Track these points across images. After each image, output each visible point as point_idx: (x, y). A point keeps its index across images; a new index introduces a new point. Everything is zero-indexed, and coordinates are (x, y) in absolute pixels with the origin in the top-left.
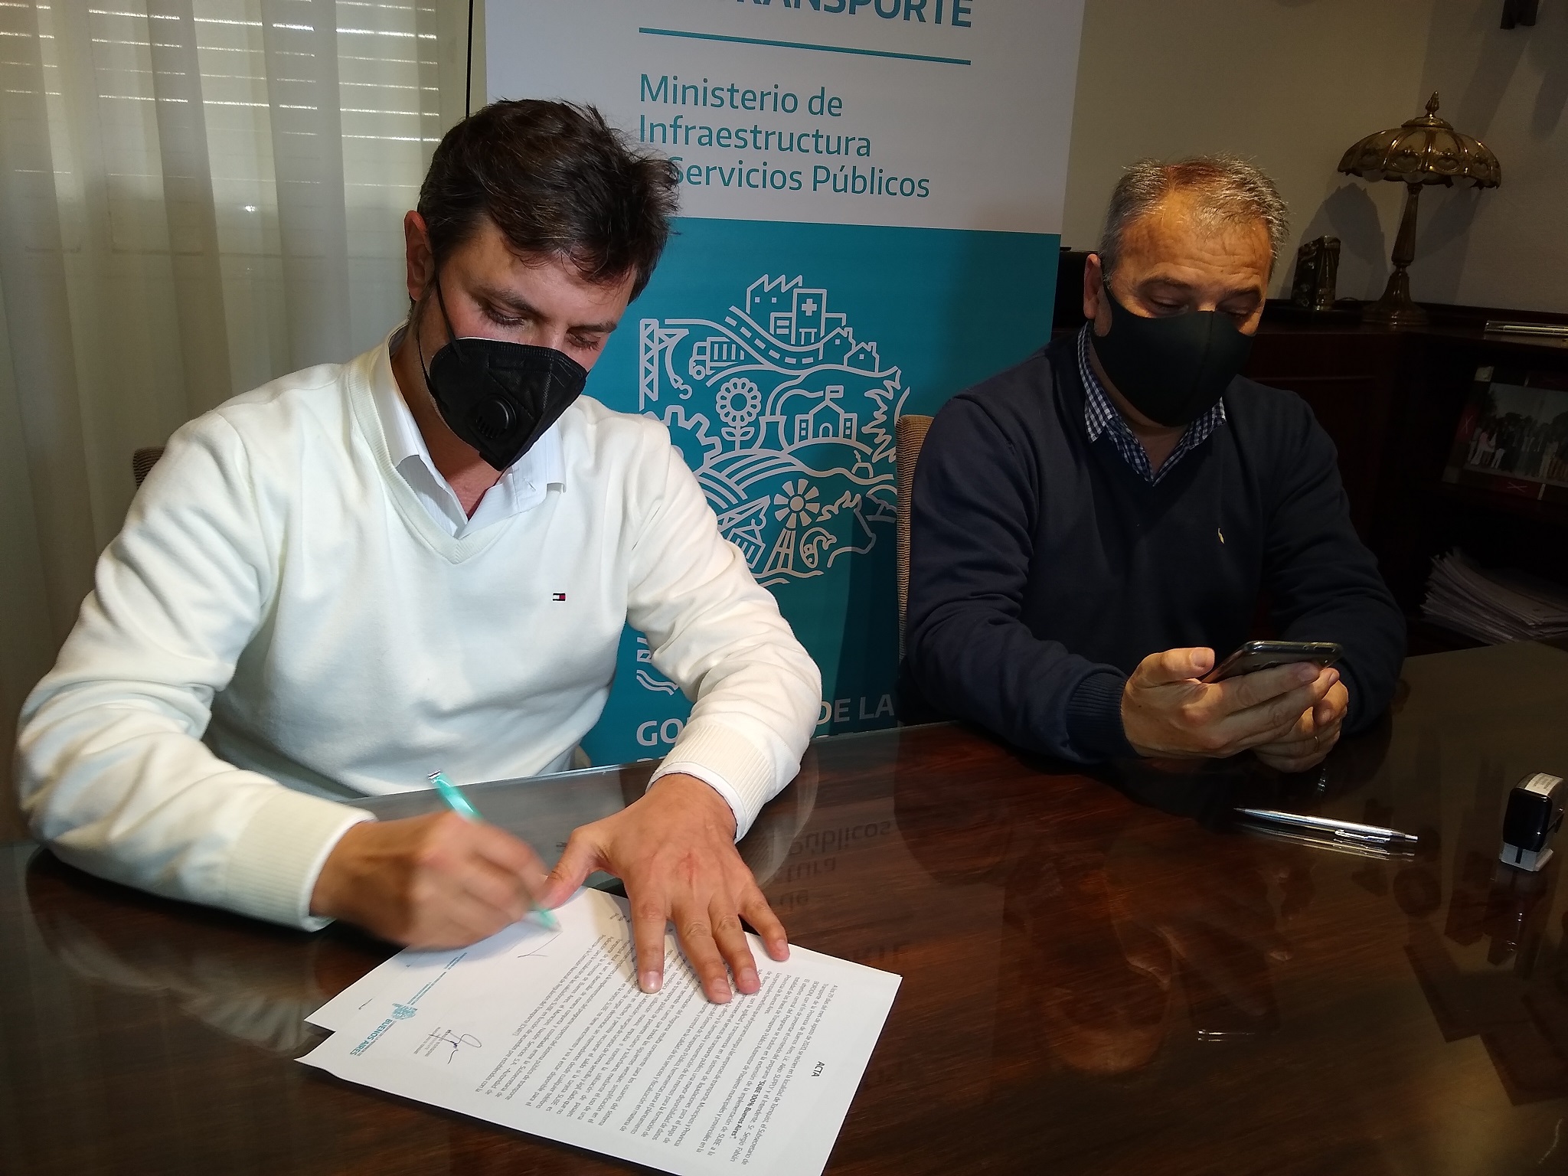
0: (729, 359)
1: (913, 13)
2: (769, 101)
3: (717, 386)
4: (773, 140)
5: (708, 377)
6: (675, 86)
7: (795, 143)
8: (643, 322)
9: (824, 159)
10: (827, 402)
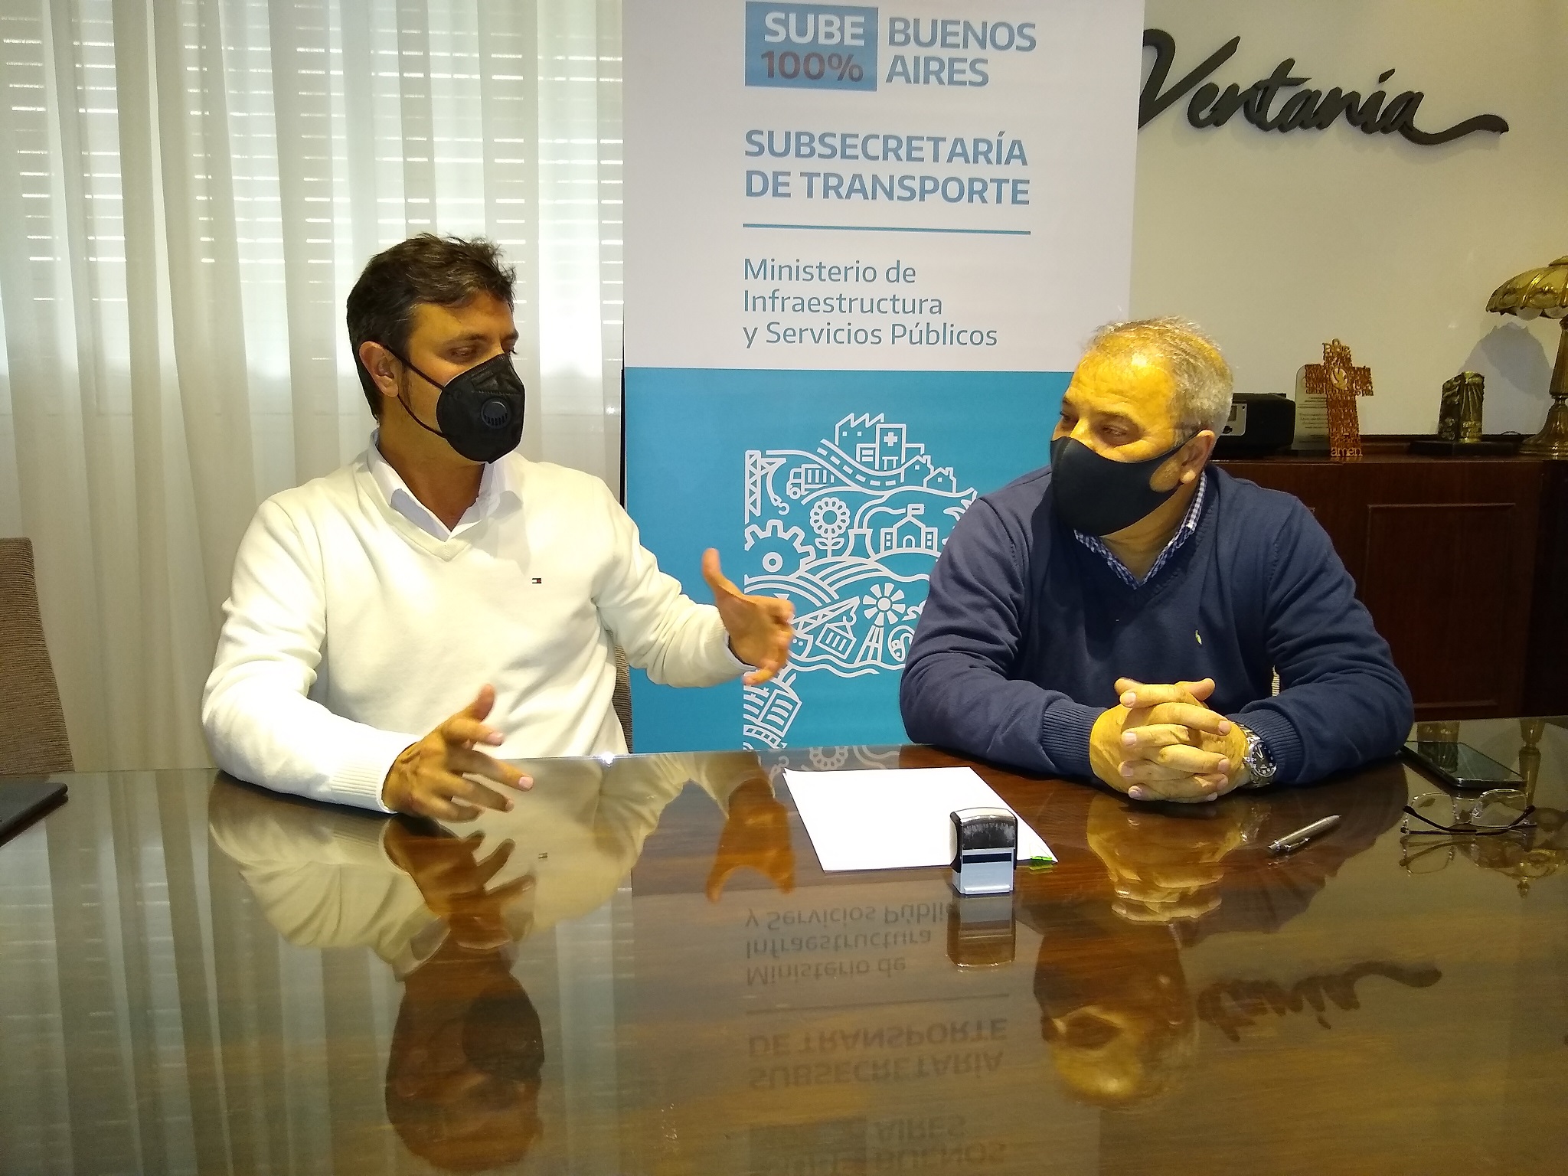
0: (821, 482)
1: (976, 197)
2: (852, 274)
3: (811, 504)
4: (856, 305)
5: (803, 497)
6: (773, 267)
7: (875, 306)
8: (748, 453)
9: (901, 318)
10: (909, 518)
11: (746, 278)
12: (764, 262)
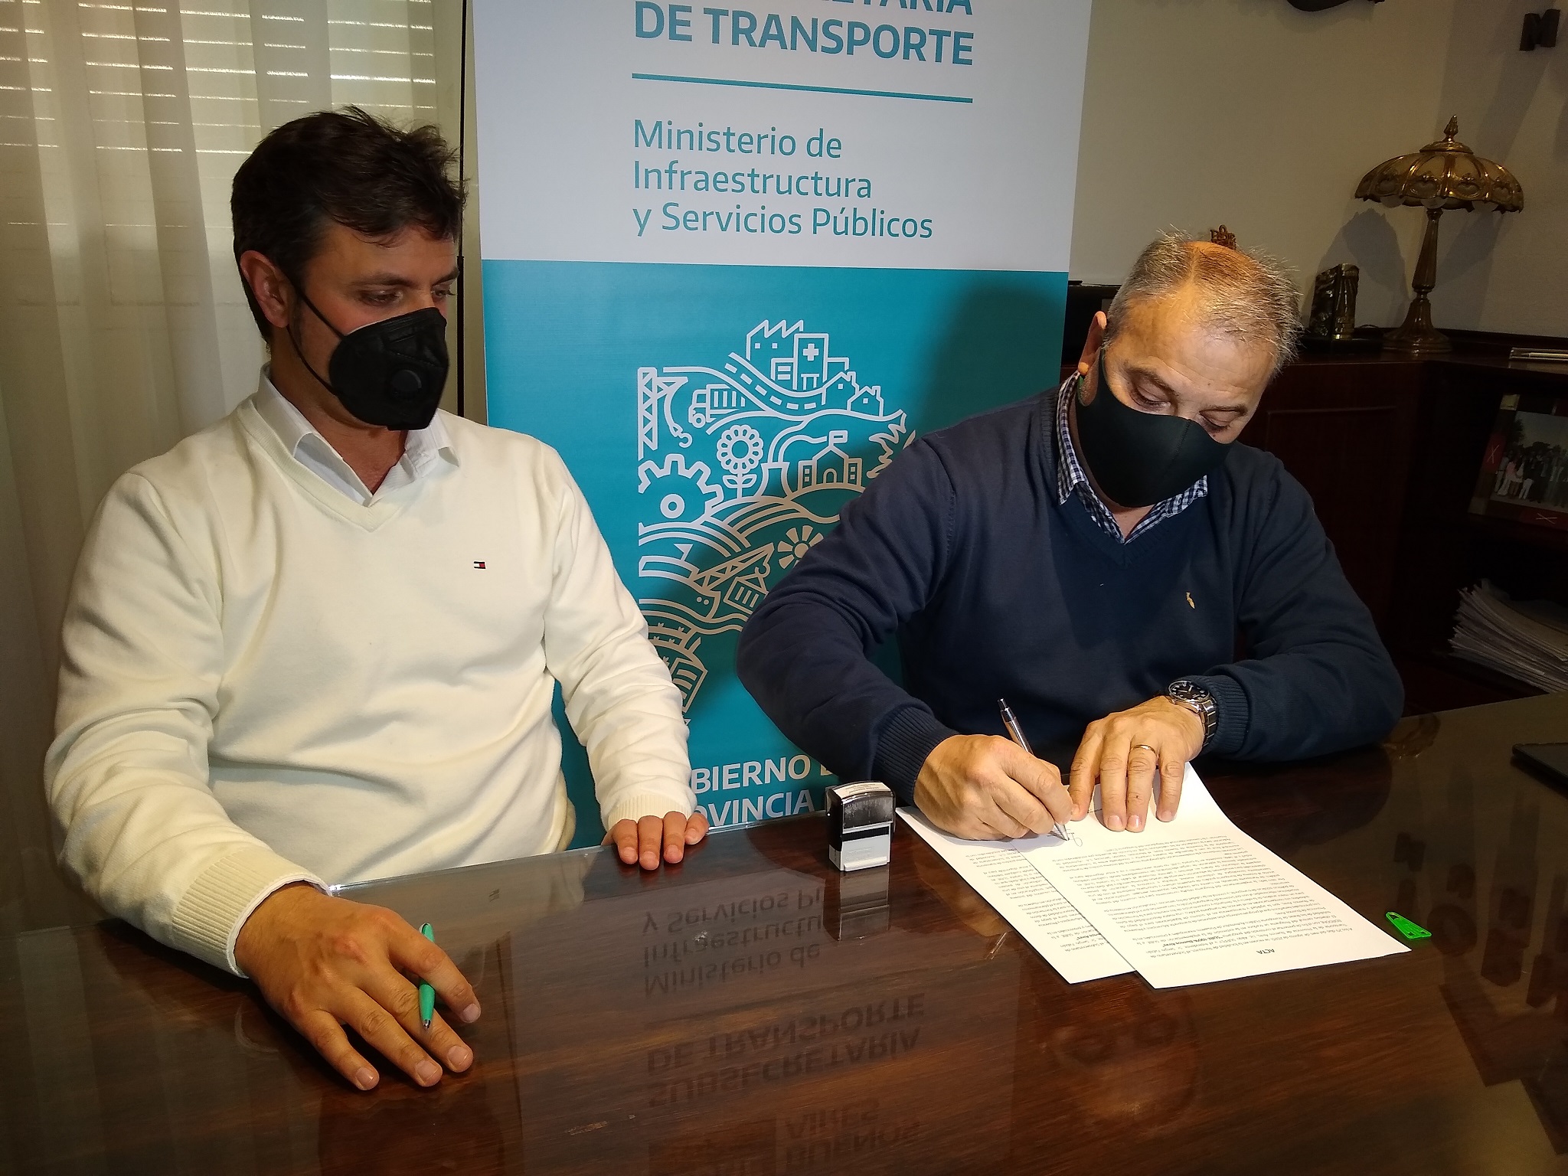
0: (729, 406)
1: (913, 52)
2: (766, 144)
3: (717, 434)
4: (771, 183)
5: (708, 425)
6: (670, 131)
7: (794, 186)
8: (641, 370)
9: (824, 202)
10: (831, 447)
11: (637, 146)
12: (659, 124)
